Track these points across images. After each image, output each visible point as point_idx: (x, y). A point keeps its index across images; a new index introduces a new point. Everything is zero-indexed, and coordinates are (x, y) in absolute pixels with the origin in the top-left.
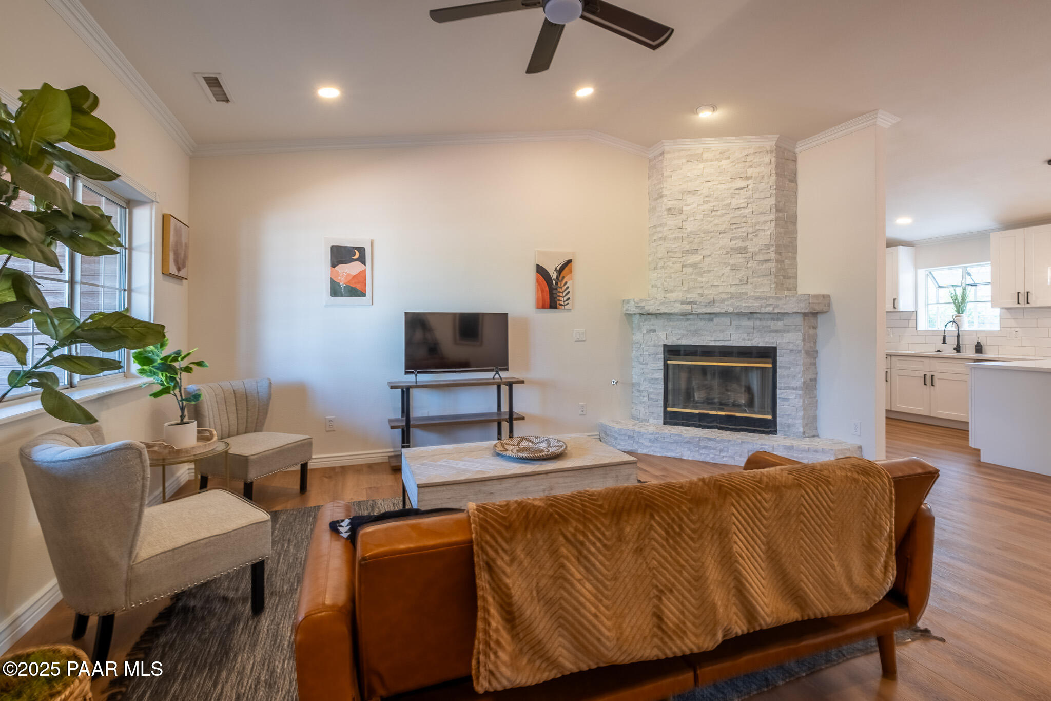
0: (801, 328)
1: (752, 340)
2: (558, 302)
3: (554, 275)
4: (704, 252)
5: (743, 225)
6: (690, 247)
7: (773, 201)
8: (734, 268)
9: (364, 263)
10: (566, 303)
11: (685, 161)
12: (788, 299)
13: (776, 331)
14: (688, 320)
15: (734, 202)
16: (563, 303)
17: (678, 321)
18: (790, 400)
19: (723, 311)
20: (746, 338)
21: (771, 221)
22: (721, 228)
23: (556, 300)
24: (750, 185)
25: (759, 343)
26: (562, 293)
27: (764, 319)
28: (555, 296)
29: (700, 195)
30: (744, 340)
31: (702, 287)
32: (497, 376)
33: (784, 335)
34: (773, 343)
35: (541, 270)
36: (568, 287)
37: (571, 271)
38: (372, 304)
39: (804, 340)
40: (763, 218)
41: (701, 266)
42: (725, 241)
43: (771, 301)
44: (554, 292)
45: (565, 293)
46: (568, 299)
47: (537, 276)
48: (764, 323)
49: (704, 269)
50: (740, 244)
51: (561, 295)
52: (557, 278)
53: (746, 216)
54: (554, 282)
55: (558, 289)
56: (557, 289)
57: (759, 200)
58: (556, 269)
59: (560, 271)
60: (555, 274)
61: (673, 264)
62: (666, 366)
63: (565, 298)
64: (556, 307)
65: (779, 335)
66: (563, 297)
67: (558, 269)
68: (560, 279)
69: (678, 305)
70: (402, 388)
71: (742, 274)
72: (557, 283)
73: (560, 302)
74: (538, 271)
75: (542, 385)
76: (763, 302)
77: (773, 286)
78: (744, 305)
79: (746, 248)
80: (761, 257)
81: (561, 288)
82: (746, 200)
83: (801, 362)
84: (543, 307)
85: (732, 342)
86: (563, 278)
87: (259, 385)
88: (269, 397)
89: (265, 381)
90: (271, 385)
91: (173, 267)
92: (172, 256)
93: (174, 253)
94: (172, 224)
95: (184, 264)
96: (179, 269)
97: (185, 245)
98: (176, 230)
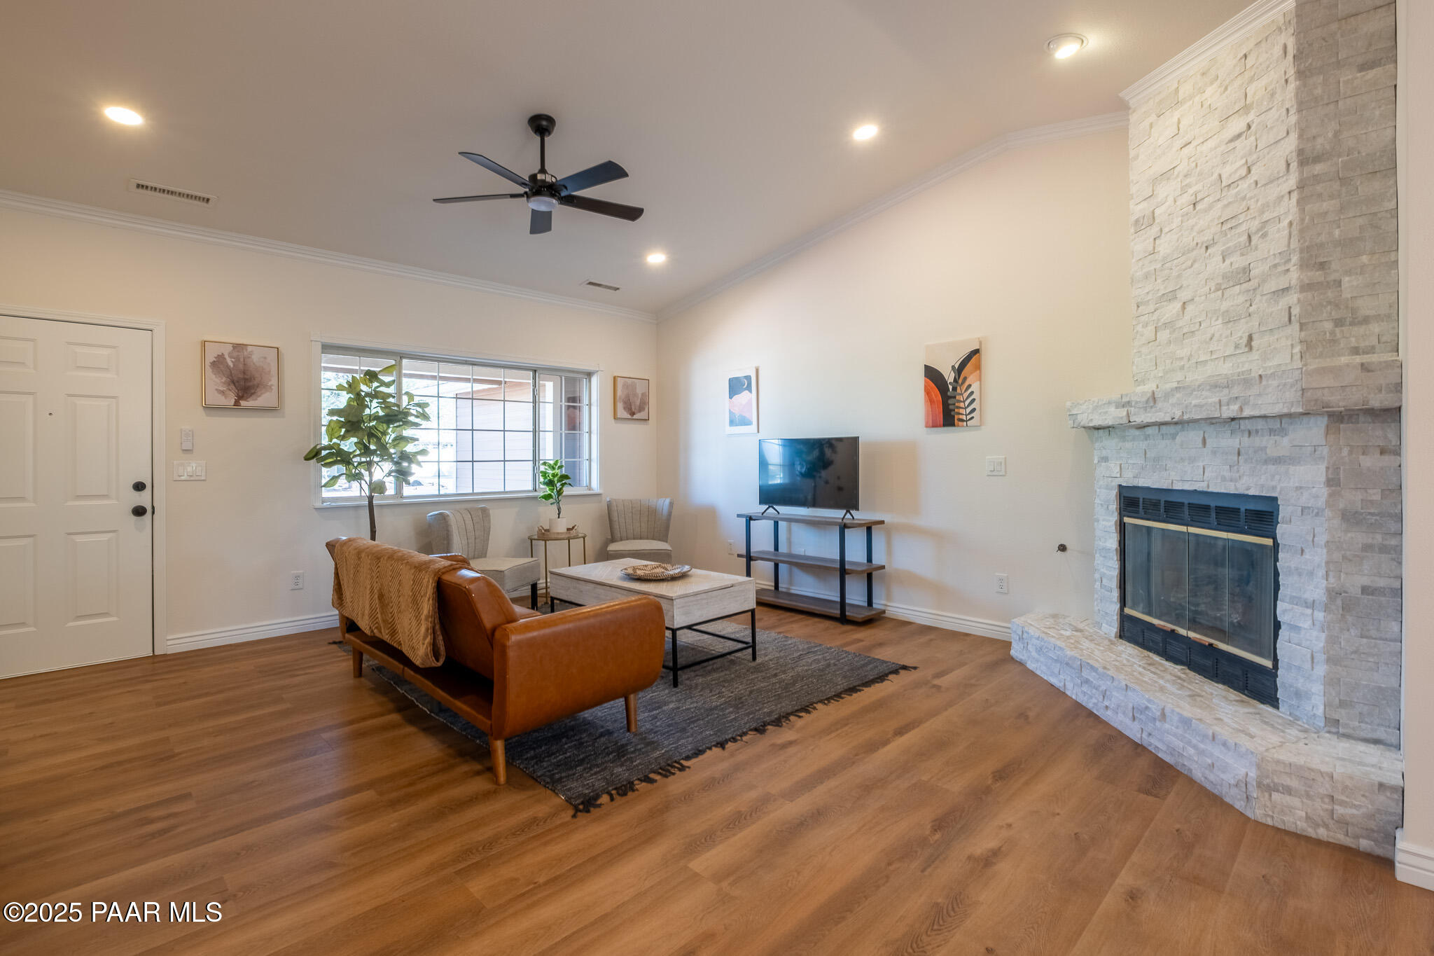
0: (1325, 451)
1: (1236, 481)
2: (956, 417)
3: (950, 377)
4: (1184, 295)
5: (1242, 218)
6: (1165, 288)
7: (1291, 144)
8: (1230, 320)
9: (751, 391)
10: (969, 417)
11: (1153, 118)
12: (1264, 383)
13: (1278, 461)
14: (1147, 437)
15: (1226, 171)
16: (964, 418)
17: (1133, 439)
18: (1303, 632)
19: (1168, 419)
20: (1227, 474)
21: (1290, 193)
22: (1207, 237)
23: (952, 413)
24: (1253, 121)
25: (1248, 489)
26: (964, 402)
27: (1257, 431)
28: (951, 407)
29: (1178, 176)
30: (1224, 479)
31: (1182, 368)
32: (848, 516)
33: (1292, 468)
34: (1274, 488)
35: (932, 374)
36: (972, 393)
37: (978, 367)
38: (758, 432)
39: (1330, 482)
40: (1274, 191)
41: (1180, 324)
42: (1216, 265)
43: (1236, 391)
44: (950, 401)
45: (967, 403)
46: (974, 410)
47: (925, 381)
48: (1258, 441)
49: (1185, 330)
50: (1238, 261)
51: (962, 405)
52: (956, 380)
53: (1244, 198)
54: (951, 387)
55: (957, 397)
56: (955, 397)
57: (1267, 149)
58: (953, 367)
59: (959, 370)
60: (953, 375)
61: (1143, 327)
62: (1122, 527)
63: (968, 410)
64: (953, 425)
65: (1282, 468)
66: (965, 408)
67: (957, 366)
68: (960, 381)
69: (1112, 409)
70: (746, 516)
71: (1241, 331)
72: (955, 389)
73: (961, 417)
74: (926, 376)
75: (938, 538)
76: (1224, 395)
77: (1297, 350)
78: (1194, 402)
79: (1246, 270)
80: (1272, 285)
81: (962, 394)
82: (1244, 161)
83: (1322, 539)
84: (935, 426)
85: (1206, 483)
86: (965, 379)
87: (663, 504)
88: (670, 514)
89: (668, 501)
90: (671, 504)
91: (622, 413)
92: (620, 406)
93: (625, 403)
94: (620, 383)
95: (641, 409)
96: (633, 414)
97: (643, 394)
98: (626, 386)
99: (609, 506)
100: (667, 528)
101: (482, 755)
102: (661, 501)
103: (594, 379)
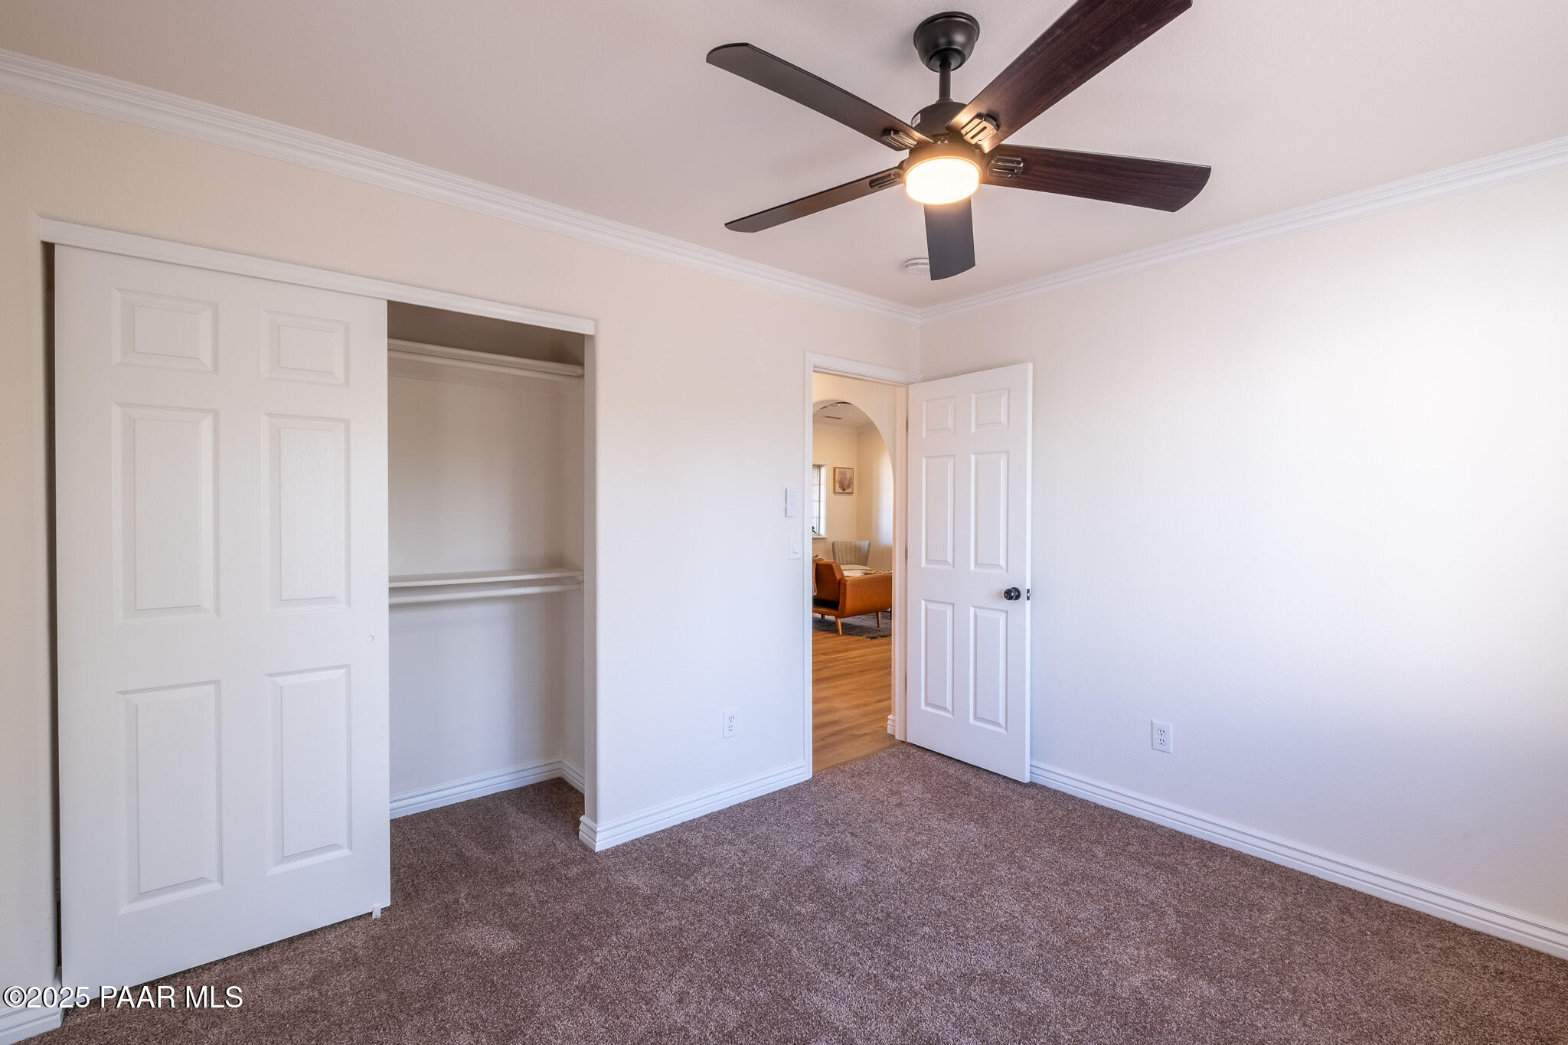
87: (865, 544)
88: (868, 551)
89: (867, 543)
90: (869, 544)
91: (838, 490)
92: (837, 485)
93: (840, 483)
94: (837, 470)
95: (849, 487)
96: (844, 490)
97: (850, 477)
98: (841, 473)
99: (833, 544)
100: (867, 558)
101: (836, 631)
102: (863, 543)
103: (823, 470)
